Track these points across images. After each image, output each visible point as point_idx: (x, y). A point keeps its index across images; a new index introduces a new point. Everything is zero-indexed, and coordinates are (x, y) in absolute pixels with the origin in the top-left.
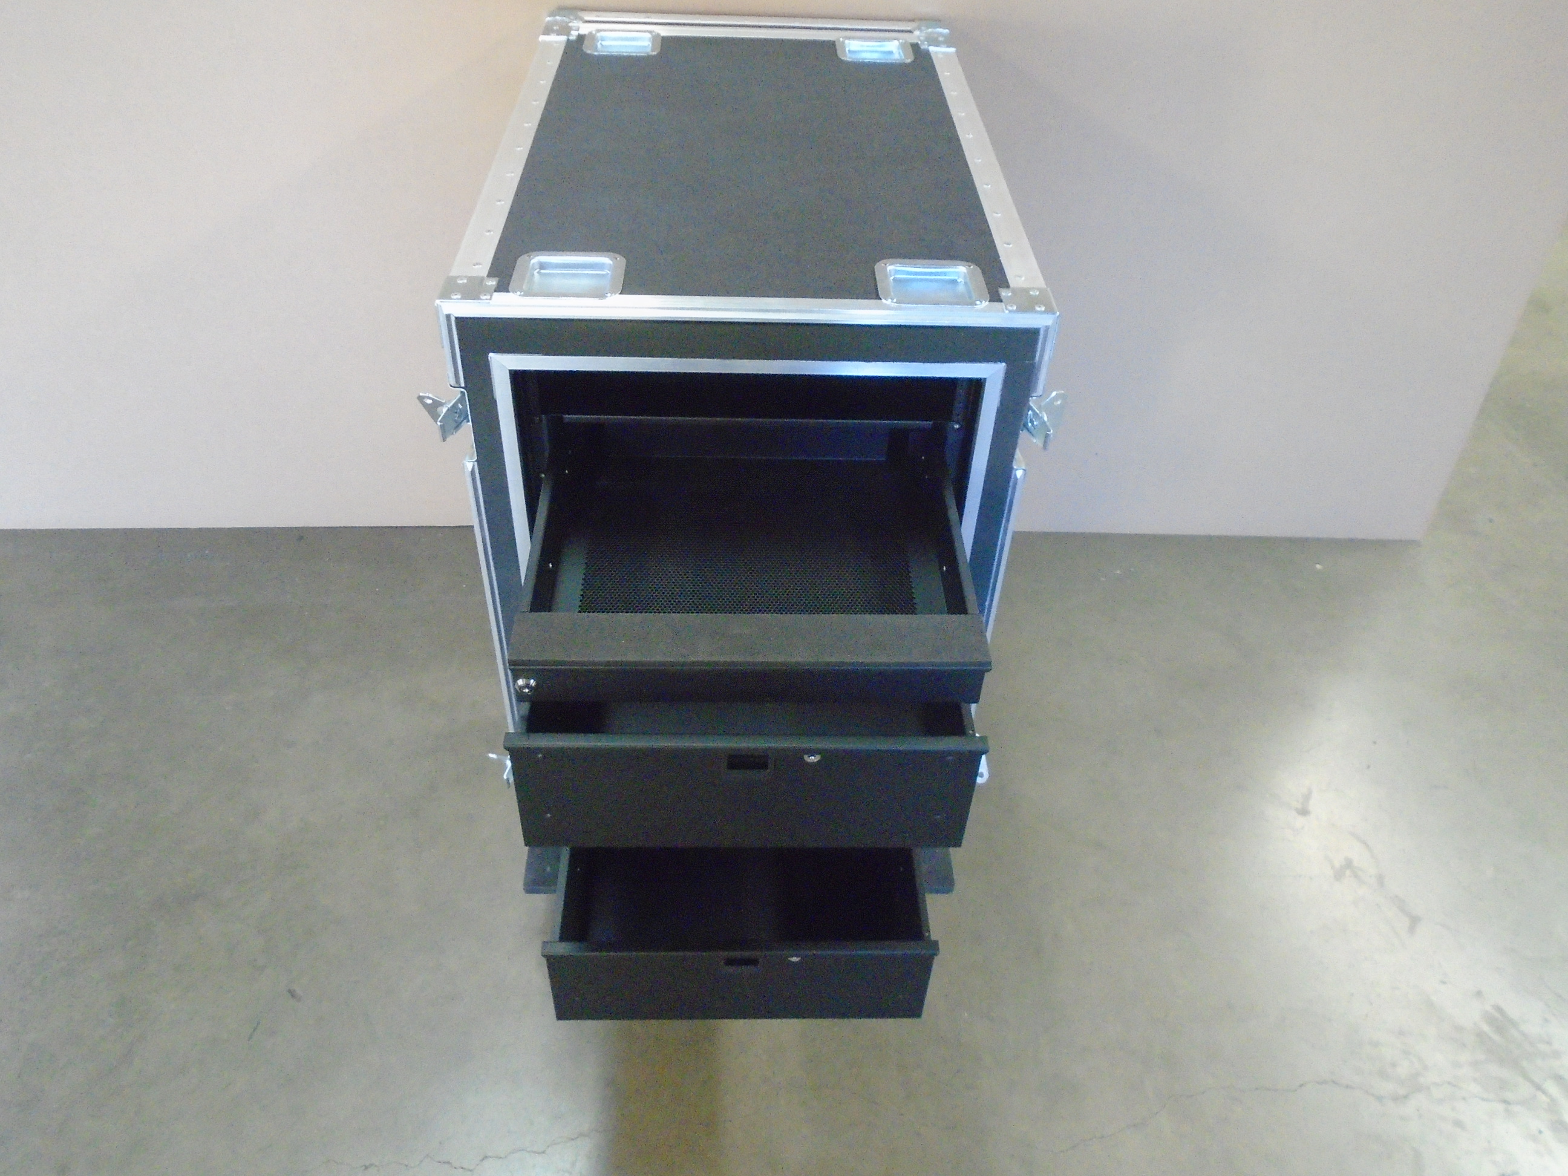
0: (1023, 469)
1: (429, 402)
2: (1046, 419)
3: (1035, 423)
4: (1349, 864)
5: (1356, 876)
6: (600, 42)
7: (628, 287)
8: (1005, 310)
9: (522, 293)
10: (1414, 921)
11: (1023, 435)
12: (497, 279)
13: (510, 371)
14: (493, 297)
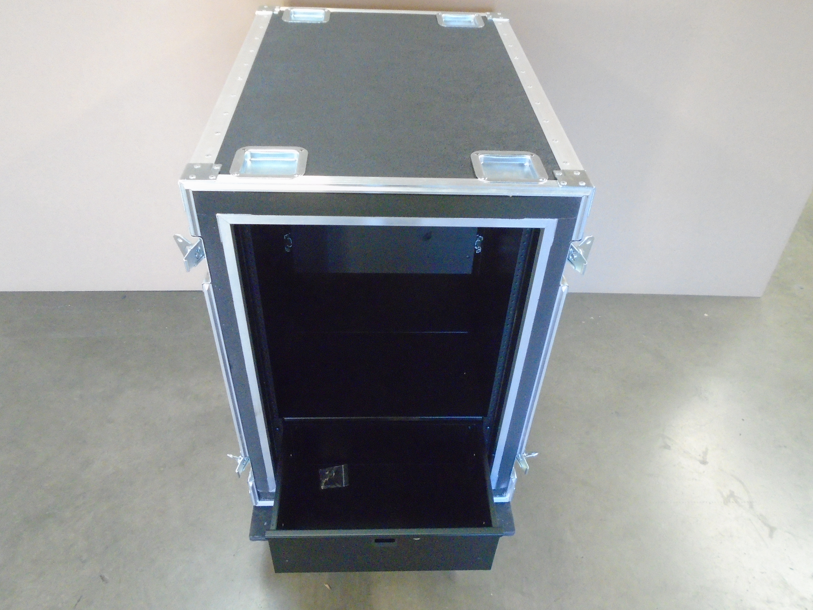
0: (567, 286)
1: (181, 241)
2: (581, 253)
3: (575, 257)
4: (732, 494)
5: (736, 502)
6: (293, 15)
7: (309, 172)
8: (559, 185)
9: (239, 175)
10: (772, 530)
11: (567, 264)
12: (221, 165)
13: (231, 225)
14: (218, 177)
